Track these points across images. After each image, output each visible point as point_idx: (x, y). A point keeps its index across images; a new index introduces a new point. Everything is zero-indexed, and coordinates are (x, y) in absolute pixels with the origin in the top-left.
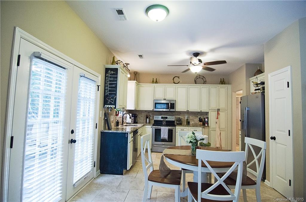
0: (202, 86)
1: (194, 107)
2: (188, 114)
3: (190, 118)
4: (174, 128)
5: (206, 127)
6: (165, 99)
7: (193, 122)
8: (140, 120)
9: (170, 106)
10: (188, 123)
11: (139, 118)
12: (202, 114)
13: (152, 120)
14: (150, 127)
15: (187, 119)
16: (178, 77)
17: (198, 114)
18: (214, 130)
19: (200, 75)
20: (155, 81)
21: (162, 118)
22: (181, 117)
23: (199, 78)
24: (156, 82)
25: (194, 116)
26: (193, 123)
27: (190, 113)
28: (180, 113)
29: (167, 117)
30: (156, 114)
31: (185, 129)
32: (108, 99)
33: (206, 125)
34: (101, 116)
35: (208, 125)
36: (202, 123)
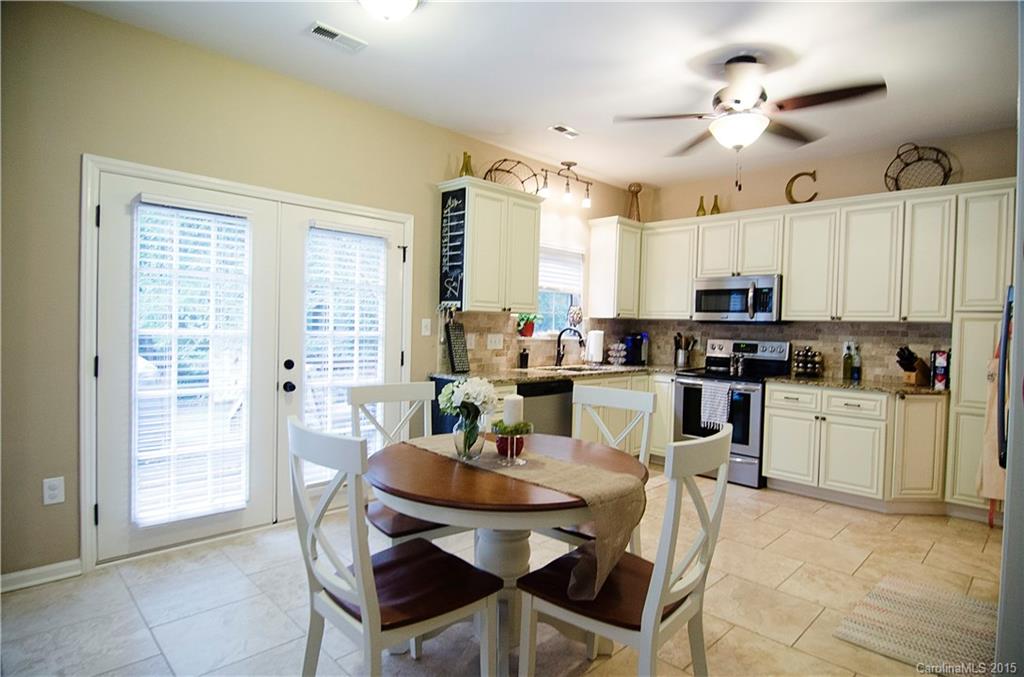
0: (911, 197)
1: (871, 304)
2: (853, 333)
3: (863, 353)
4: (754, 391)
5: (939, 393)
6: (739, 274)
7: (878, 371)
8: (663, 357)
9: (750, 301)
10: (853, 375)
11: (659, 347)
12: (926, 336)
13: (702, 355)
14: (668, 378)
15: (849, 357)
16: (813, 175)
17: (905, 334)
18: (978, 415)
19: (916, 148)
20: (709, 205)
21: (736, 348)
22: (817, 346)
23: (920, 159)
24: (716, 209)
25: (886, 345)
26: (876, 376)
27: (863, 328)
28: (813, 329)
29: (756, 346)
30: (717, 334)
31: (807, 398)
32: (448, 283)
33: (939, 386)
34: (428, 333)
35: (947, 386)
36: (913, 374)
